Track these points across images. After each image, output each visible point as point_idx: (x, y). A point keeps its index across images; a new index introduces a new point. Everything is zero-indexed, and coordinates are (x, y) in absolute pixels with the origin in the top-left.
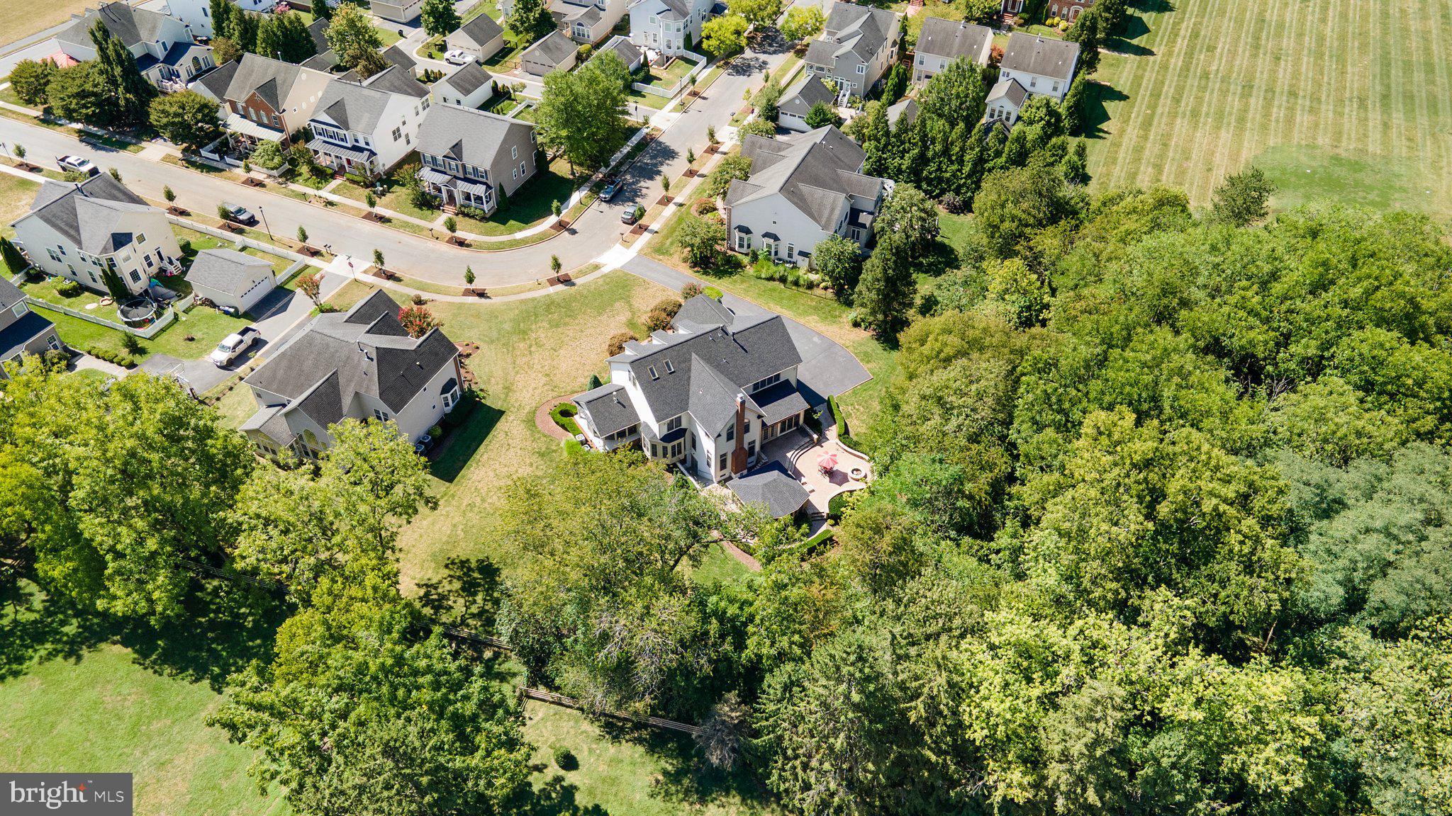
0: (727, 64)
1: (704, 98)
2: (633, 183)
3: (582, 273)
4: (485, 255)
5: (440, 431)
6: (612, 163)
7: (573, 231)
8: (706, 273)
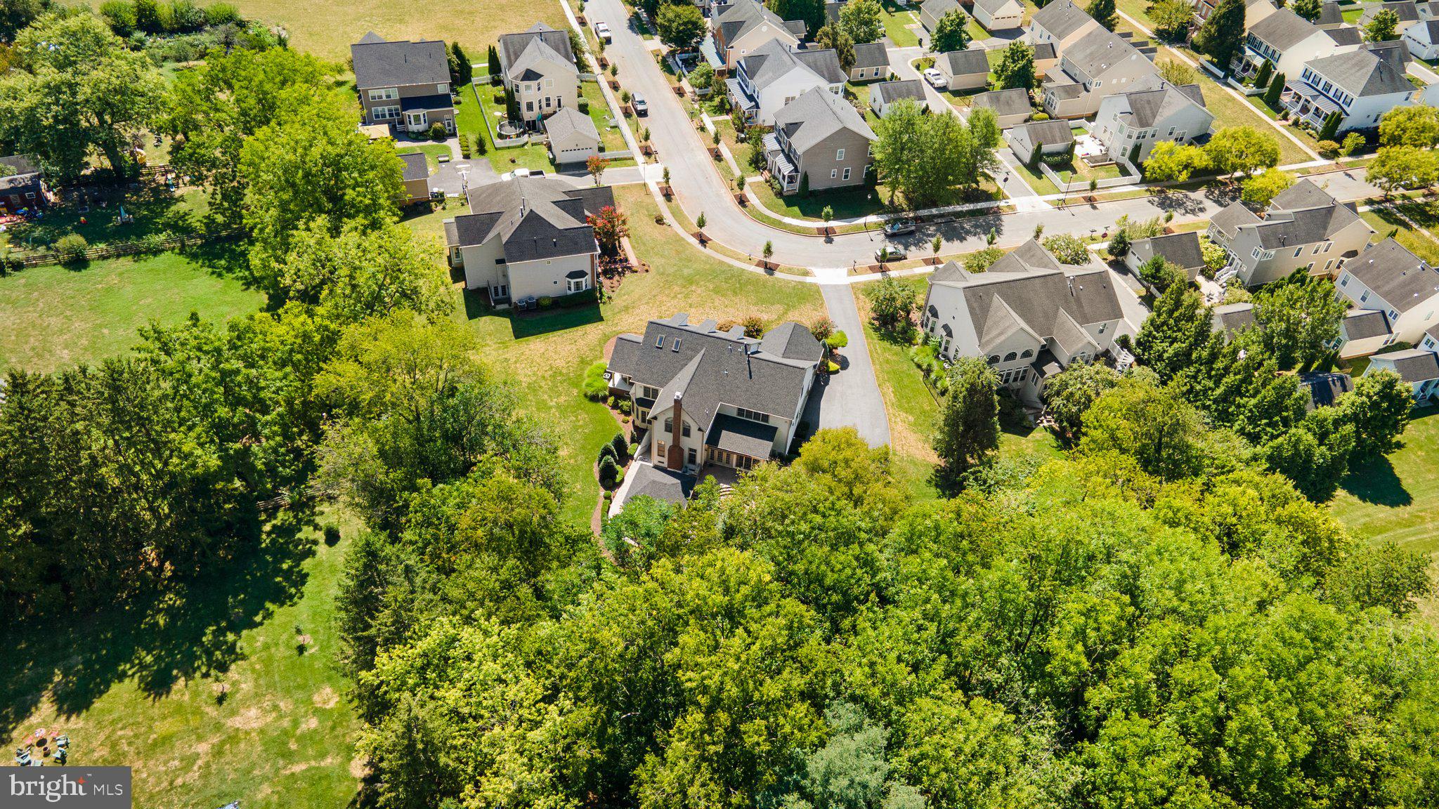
0: (1160, 191)
1: (1095, 208)
2: (928, 235)
3: (790, 271)
4: (747, 220)
5: (546, 302)
6: (934, 211)
7: (829, 241)
8: (876, 330)
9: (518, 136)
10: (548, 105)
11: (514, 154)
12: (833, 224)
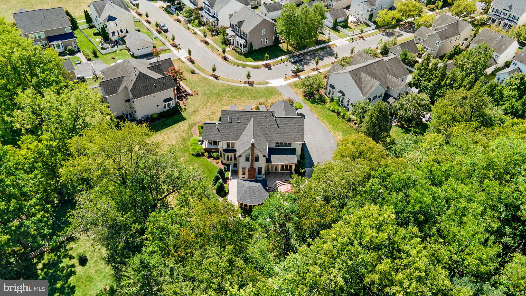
0: (384, 31)
1: (364, 40)
2: (308, 60)
3: (260, 83)
4: (231, 66)
5: (156, 116)
6: (306, 50)
7: (270, 69)
8: (308, 100)
9: (111, 47)
10: (122, 32)
11: (113, 55)
12: (269, 62)
